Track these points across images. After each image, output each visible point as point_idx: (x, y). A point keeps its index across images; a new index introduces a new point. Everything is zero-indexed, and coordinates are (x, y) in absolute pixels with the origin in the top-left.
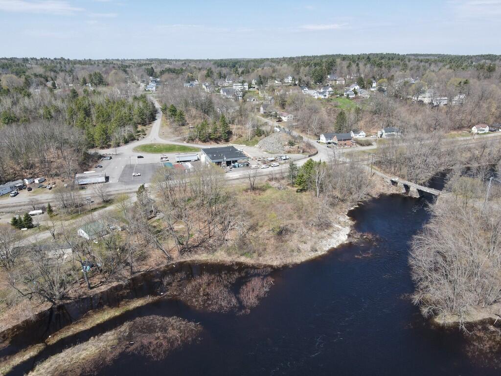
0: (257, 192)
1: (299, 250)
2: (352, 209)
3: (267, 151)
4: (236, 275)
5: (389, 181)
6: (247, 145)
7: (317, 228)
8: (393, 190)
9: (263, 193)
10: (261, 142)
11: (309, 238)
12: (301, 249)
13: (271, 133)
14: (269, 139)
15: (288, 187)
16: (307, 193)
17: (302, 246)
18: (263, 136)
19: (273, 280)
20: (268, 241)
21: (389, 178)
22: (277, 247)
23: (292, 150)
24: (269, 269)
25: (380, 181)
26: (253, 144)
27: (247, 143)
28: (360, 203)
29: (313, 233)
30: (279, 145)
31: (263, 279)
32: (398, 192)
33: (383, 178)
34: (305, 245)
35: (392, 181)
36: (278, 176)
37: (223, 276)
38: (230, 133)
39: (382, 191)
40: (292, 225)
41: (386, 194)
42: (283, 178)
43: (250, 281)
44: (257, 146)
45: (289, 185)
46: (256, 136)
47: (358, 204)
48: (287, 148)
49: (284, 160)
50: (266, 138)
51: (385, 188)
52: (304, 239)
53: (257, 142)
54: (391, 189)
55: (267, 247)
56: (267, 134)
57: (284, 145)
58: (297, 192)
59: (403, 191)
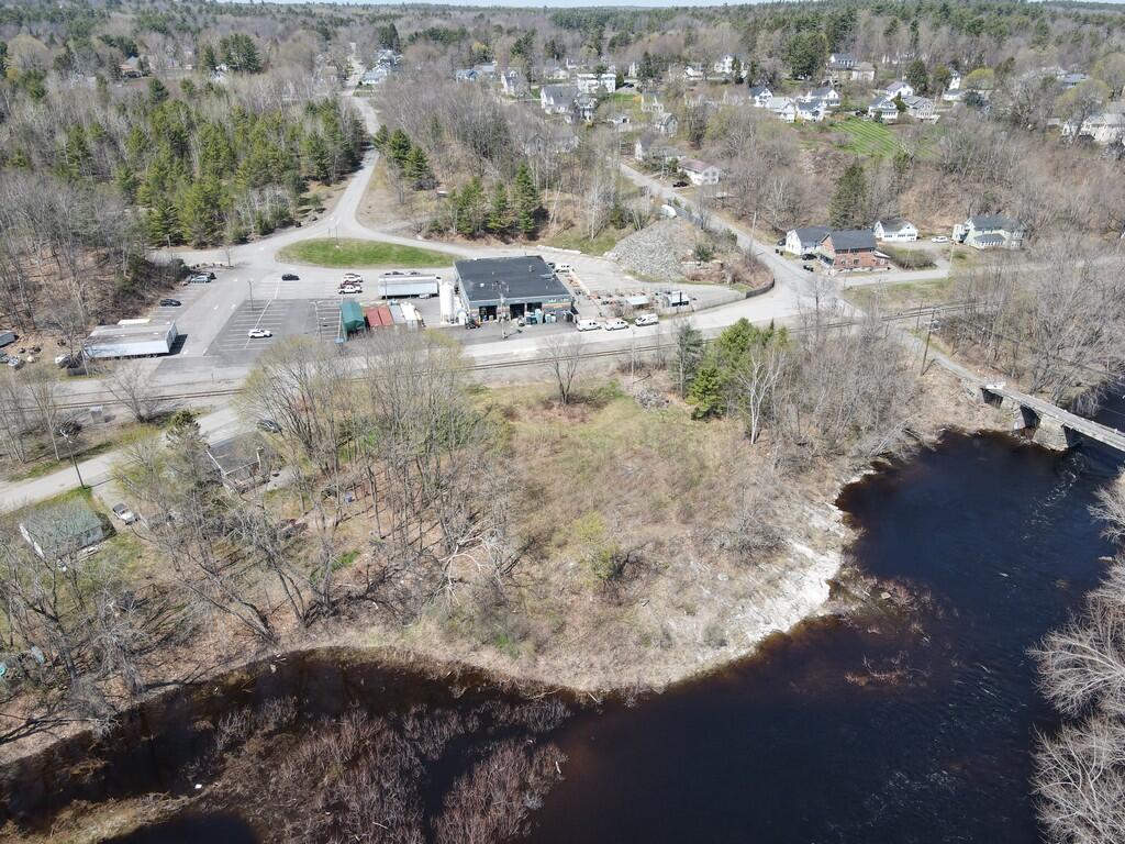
0: (577, 410)
1: (667, 640)
2: (855, 479)
3: (634, 273)
4: (452, 726)
5: (976, 391)
6: (583, 252)
7: (736, 557)
8: (984, 420)
9: (593, 416)
10: (622, 245)
11: (706, 592)
12: (673, 635)
13: (652, 220)
14: (645, 239)
15: (671, 397)
16: (724, 423)
17: (679, 625)
18: (630, 227)
19: (564, 759)
20: (575, 597)
21: (977, 380)
22: (599, 624)
23: (703, 272)
24: (561, 708)
25: (947, 389)
26: (601, 251)
27: (585, 245)
28: (880, 460)
29: (720, 577)
30: (670, 257)
31: (529, 753)
32: (999, 428)
33: (960, 381)
34: (689, 619)
35: (985, 391)
36: (647, 357)
37: (409, 726)
38: (541, 215)
39: (951, 420)
40: (659, 544)
41: (963, 430)
42: (663, 366)
43: (488, 754)
44: (609, 255)
45: (674, 389)
46: (612, 228)
47: (876, 465)
48: (691, 266)
49: (674, 305)
50: (637, 233)
51: (963, 410)
52: (688, 597)
53: (612, 243)
54: (980, 415)
55: (569, 619)
56: (641, 223)
57: (684, 259)
58: (694, 417)
59: (1018, 423)
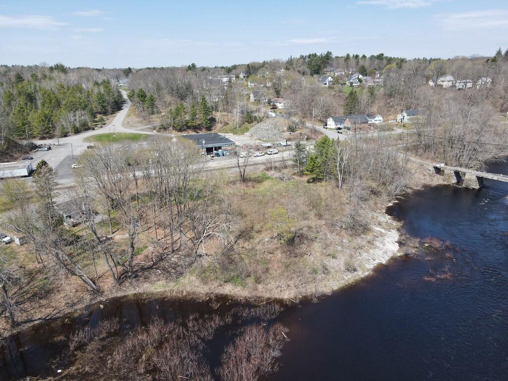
0: (250, 184)
2: (390, 205)
3: (260, 140)
5: (432, 169)
6: (234, 134)
8: (438, 181)
9: (258, 185)
10: (252, 130)
13: (265, 118)
14: (262, 125)
15: (295, 177)
16: (323, 184)
18: (254, 123)
21: (430, 166)
23: (292, 137)
25: (418, 169)
26: (243, 133)
27: (234, 131)
28: (399, 197)
30: (276, 131)
32: (445, 183)
33: (423, 165)
35: (436, 168)
36: (278, 164)
38: (213, 120)
39: (423, 182)
41: (431, 185)
42: (286, 167)
44: (247, 134)
45: (295, 174)
46: (246, 123)
47: (397, 199)
48: (287, 134)
50: (259, 124)
51: (427, 177)
53: (247, 129)
54: (435, 179)
56: (260, 120)
57: (283, 132)
58: (309, 182)
59: (454, 180)
